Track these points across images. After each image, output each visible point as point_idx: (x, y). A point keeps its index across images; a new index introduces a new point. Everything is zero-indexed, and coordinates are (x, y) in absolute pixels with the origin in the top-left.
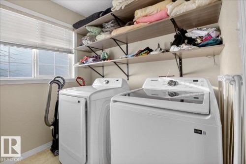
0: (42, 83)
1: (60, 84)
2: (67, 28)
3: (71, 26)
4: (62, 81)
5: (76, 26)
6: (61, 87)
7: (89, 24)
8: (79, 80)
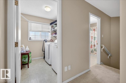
0: (41, 41)
1: (46, 41)
2: (48, 25)
3: (49, 24)
4: (46, 40)
5: (51, 24)
6: (46, 42)
7: (54, 24)
8: (51, 40)
